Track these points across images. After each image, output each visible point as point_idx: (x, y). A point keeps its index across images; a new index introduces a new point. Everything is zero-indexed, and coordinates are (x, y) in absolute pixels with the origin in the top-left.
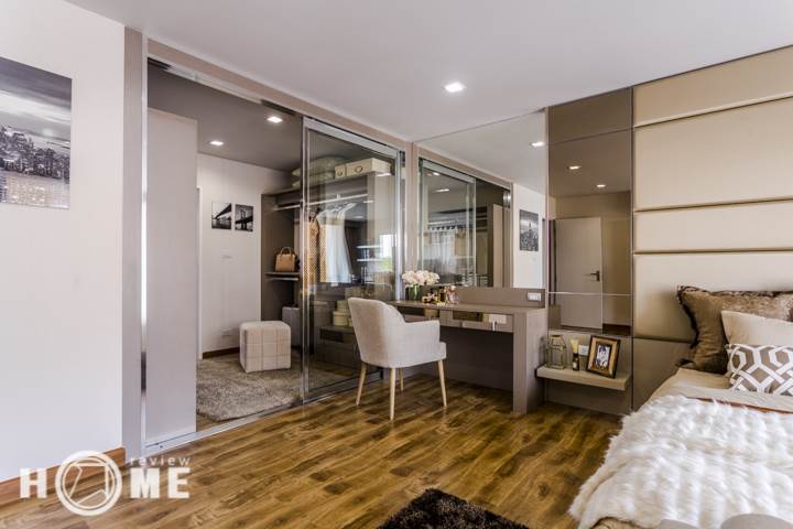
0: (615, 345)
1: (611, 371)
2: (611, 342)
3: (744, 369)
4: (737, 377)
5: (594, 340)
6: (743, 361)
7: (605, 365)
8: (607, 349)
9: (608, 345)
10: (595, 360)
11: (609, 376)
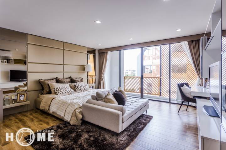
0: (25, 94)
1: (25, 101)
2: (24, 94)
3: (59, 91)
4: (58, 93)
5: (18, 95)
6: (58, 90)
7: (23, 99)
8: (23, 96)
9: (23, 95)
10: (19, 99)
11: (25, 102)
